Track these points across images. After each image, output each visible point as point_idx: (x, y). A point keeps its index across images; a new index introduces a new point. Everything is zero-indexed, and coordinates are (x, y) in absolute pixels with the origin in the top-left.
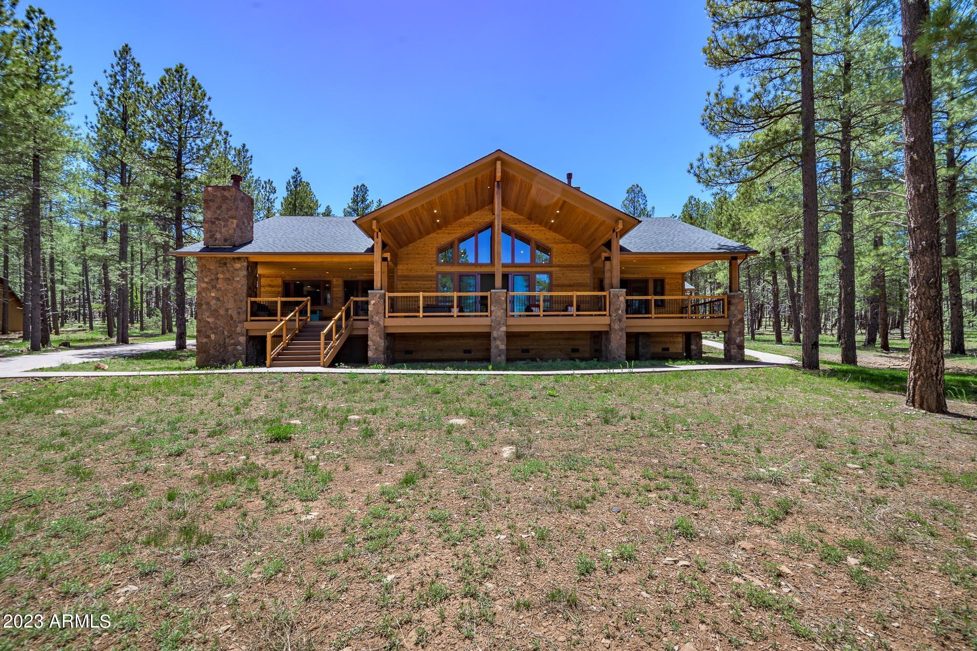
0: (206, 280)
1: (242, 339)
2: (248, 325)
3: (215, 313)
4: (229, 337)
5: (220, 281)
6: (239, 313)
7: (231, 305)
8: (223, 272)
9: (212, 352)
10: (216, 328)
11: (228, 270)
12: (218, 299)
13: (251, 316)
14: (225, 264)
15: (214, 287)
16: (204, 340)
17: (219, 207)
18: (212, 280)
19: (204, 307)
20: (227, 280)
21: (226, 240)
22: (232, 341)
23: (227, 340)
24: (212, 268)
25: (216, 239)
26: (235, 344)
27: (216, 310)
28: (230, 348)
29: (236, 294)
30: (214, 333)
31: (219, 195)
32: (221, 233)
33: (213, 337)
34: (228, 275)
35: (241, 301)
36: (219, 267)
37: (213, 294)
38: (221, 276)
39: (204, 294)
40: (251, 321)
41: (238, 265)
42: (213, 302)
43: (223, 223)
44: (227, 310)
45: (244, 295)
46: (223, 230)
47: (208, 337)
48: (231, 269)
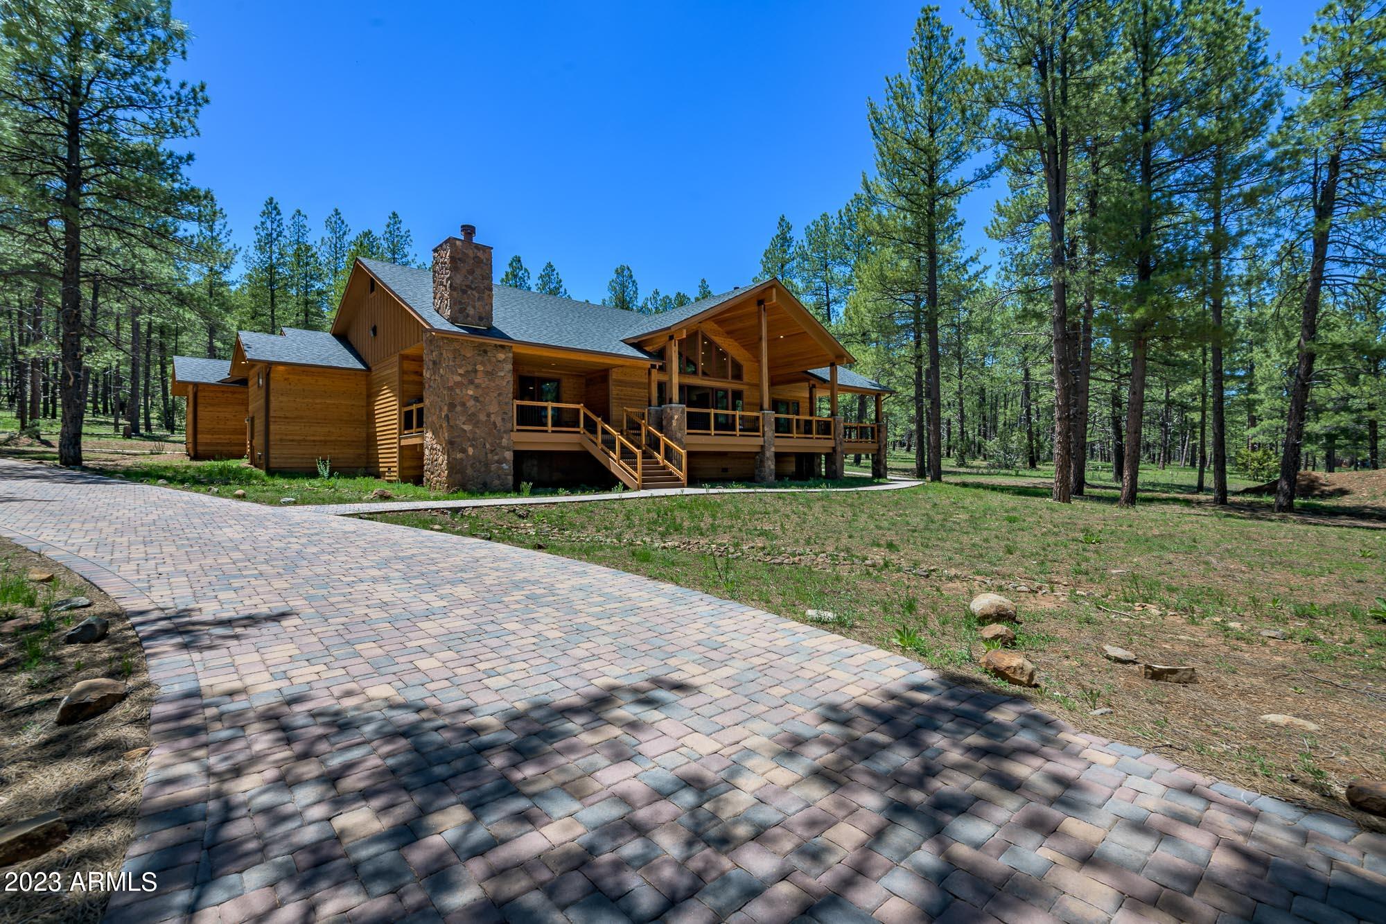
0: (461, 371)
1: (509, 455)
2: (516, 436)
3: (472, 418)
4: (492, 451)
5: (480, 375)
6: (503, 419)
7: (493, 408)
8: (482, 363)
9: (469, 471)
10: (474, 439)
11: (489, 361)
12: (476, 399)
13: (518, 424)
14: (485, 352)
15: (471, 382)
16: (459, 456)
17: (471, 272)
18: (467, 372)
19: (459, 408)
20: (487, 373)
21: (481, 319)
22: (496, 458)
23: (490, 456)
24: (468, 355)
25: (468, 316)
26: (499, 462)
27: (473, 414)
28: (494, 467)
29: (499, 395)
30: (472, 446)
31: (471, 255)
32: (474, 307)
33: (471, 451)
34: (489, 368)
35: (506, 403)
36: (479, 355)
37: (471, 392)
38: (480, 368)
39: (458, 391)
40: (518, 430)
41: (501, 356)
42: (471, 403)
43: (477, 295)
44: (488, 415)
45: (511, 395)
46: (478, 304)
47: (464, 451)
48: (494, 359)
